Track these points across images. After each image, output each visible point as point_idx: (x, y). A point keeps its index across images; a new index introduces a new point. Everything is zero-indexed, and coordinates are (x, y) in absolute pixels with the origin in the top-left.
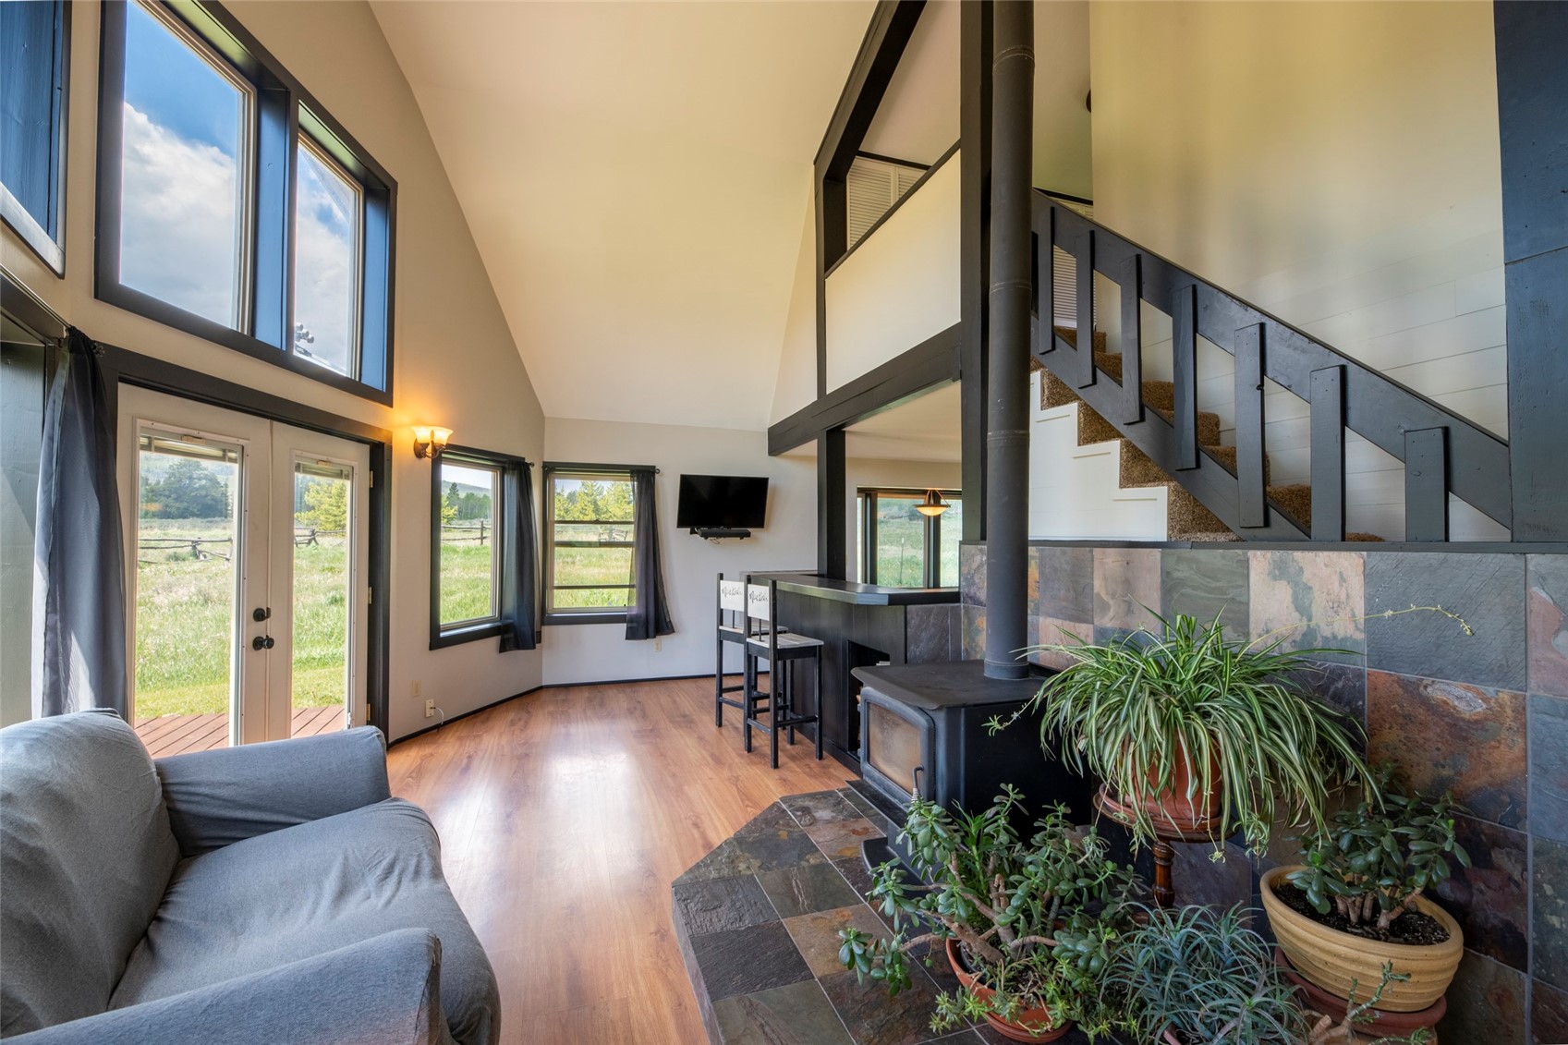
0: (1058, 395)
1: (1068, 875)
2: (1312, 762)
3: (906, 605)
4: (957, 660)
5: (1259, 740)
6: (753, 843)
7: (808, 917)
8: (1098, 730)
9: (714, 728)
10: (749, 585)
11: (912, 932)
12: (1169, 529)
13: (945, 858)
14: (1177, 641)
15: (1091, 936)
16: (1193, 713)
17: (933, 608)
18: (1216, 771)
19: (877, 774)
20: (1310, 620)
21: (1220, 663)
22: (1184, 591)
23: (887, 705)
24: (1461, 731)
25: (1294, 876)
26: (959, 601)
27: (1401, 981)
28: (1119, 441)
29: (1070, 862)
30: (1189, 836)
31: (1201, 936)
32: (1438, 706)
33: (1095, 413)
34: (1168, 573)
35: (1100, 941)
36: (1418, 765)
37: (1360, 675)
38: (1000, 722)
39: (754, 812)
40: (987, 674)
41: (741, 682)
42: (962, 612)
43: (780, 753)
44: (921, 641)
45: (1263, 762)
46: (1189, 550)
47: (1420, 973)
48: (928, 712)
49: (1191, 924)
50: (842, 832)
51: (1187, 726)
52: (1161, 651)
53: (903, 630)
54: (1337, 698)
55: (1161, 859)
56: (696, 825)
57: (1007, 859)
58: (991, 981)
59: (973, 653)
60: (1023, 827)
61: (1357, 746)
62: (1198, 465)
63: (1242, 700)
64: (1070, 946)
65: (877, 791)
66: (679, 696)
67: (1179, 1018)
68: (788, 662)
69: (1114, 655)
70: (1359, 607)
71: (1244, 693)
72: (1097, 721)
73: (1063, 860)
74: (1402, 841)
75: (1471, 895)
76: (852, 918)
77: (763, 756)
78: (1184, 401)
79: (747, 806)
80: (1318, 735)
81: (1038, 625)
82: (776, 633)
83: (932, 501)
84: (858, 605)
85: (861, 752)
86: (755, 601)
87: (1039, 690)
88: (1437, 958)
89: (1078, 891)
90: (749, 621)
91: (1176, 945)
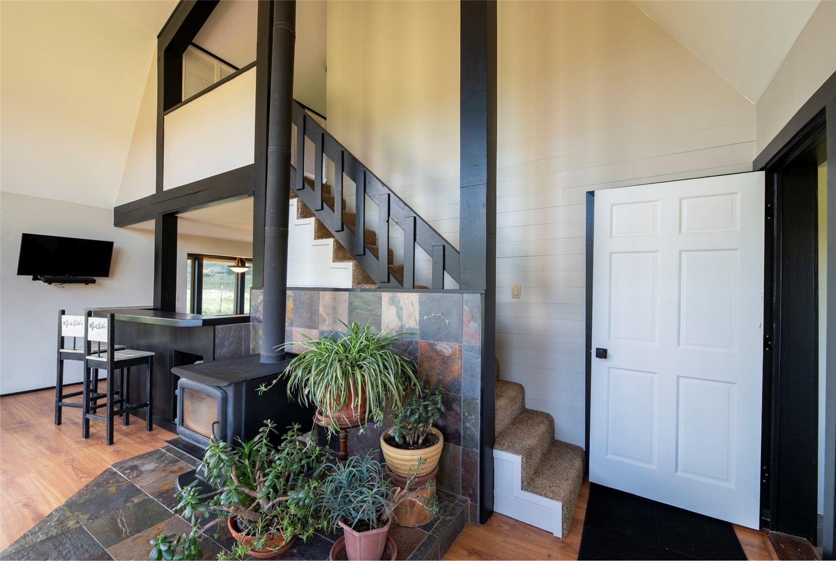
0: (305, 213)
1: (297, 460)
2: (399, 381)
3: (215, 326)
4: (248, 355)
5: (380, 375)
6: (84, 503)
7: (129, 540)
8: (315, 383)
9: (53, 426)
10: (89, 318)
11: (205, 521)
12: (353, 283)
13: (227, 471)
14: (352, 335)
15: (306, 487)
16: (356, 367)
17: (233, 326)
18: (364, 392)
19: (188, 432)
20: (402, 322)
21: (368, 343)
22: (357, 311)
23: (196, 388)
24: (446, 361)
25: (391, 432)
26: (249, 321)
27: (424, 463)
28: (333, 239)
29: (299, 453)
30: (353, 425)
31: (354, 470)
32: (439, 352)
33: (322, 224)
34: (351, 303)
35: (310, 489)
36: (433, 376)
37: (417, 343)
38: (266, 387)
39: (86, 481)
40: (262, 361)
41: (82, 388)
42: (251, 327)
43: (115, 434)
44: (225, 346)
45: (381, 385)
46: (359, 292)
47: (429, 458)
48: (223, 388)
49: (351, 466)
50: (162, 475)
51: (353, 374)
52: (345, 340)
53: (212, 341)
54: (410, 353)
55: (343, 438)
56: (26, 505)
57: (266, 461)
58: (253, 532)
59: (257, 350)
60: (275, 440)
61: (415, 372)
62: (365, 254)
63: (375, 359)
64: (296, 497)
65: (188, 442)
66: (16, 408)
67: (345, 512)
68: (125, 370)
69: (324, 344)
70: (417, 315)
71: (376, 356)
72: (314, 379)
73: (295, 453)
74: (426, 407)
75: (447, 422)
76: (165, 528)
77: (101, 438)
78: (360, 223)
79: (82, 478)
80: (402, 370)
81: (292, 332)
82: (113, 350)
83: (240, 264)
84: (180, 327)
85: (177, 420)
86: (95, 329)
87: (287, 366)
88: (435, 450)
89: (303, 467)
90: (89, 344)
91: (344, 478)
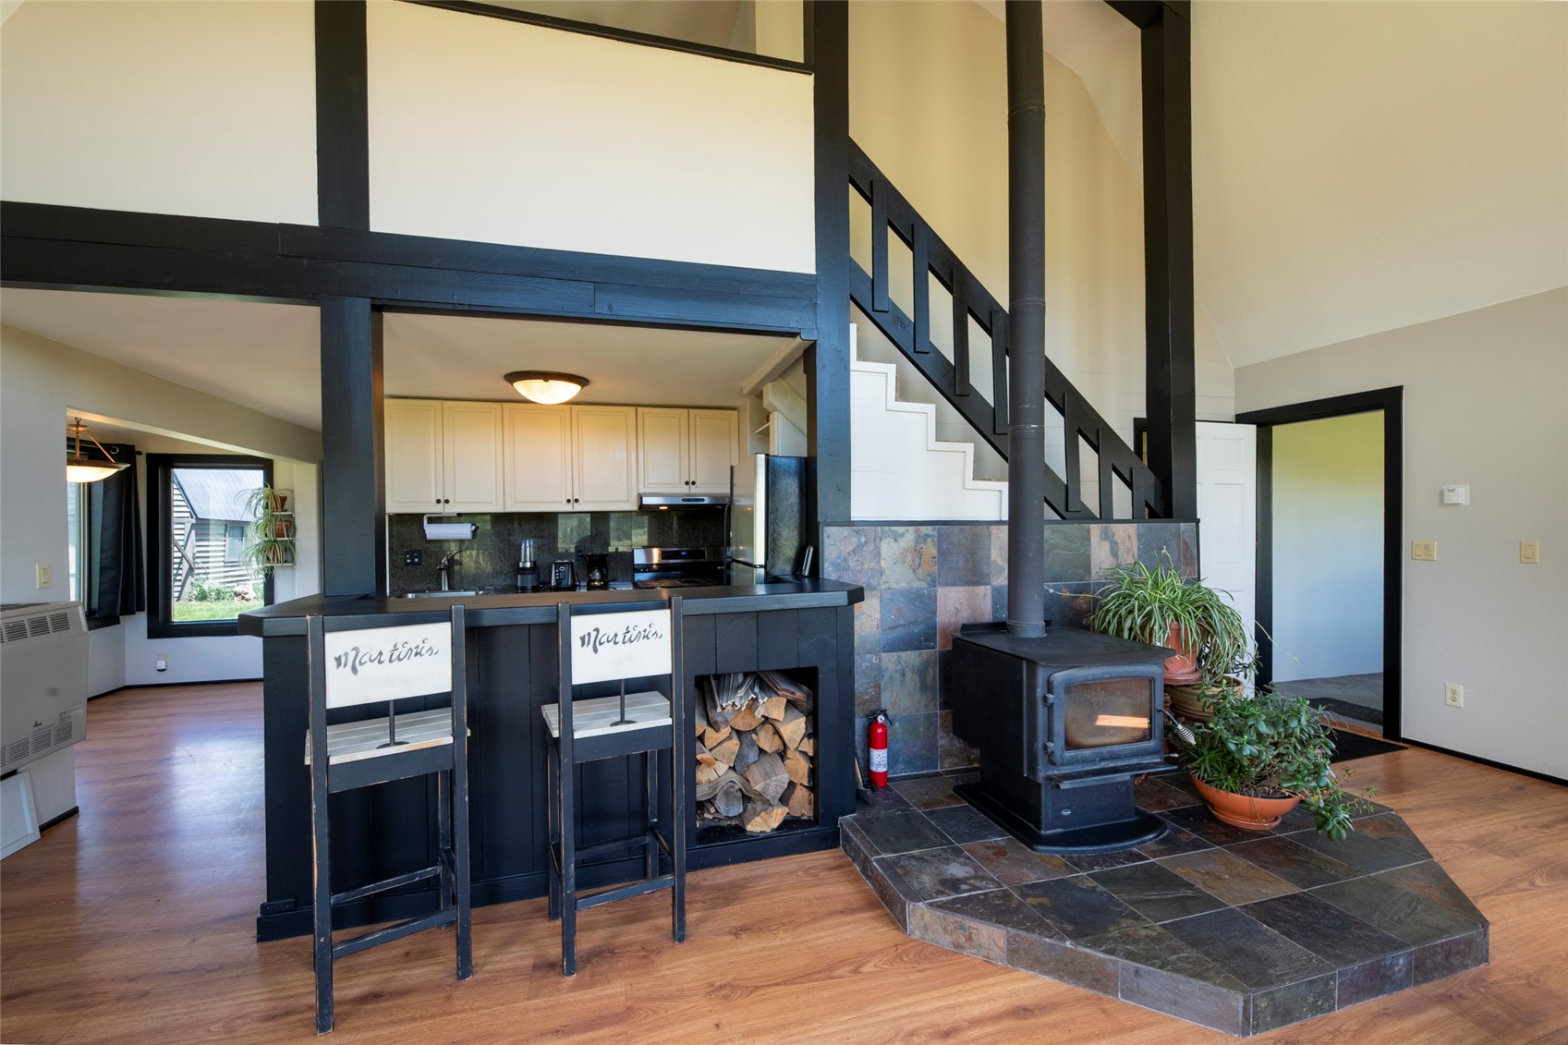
6: (1075, 924)
12: (1009, 511)
20: (1117, 560)
22: (1056, 551)
46: (1059, 525)
50: (1005, 862)
70: (1135, 551)
81: (935, 595)
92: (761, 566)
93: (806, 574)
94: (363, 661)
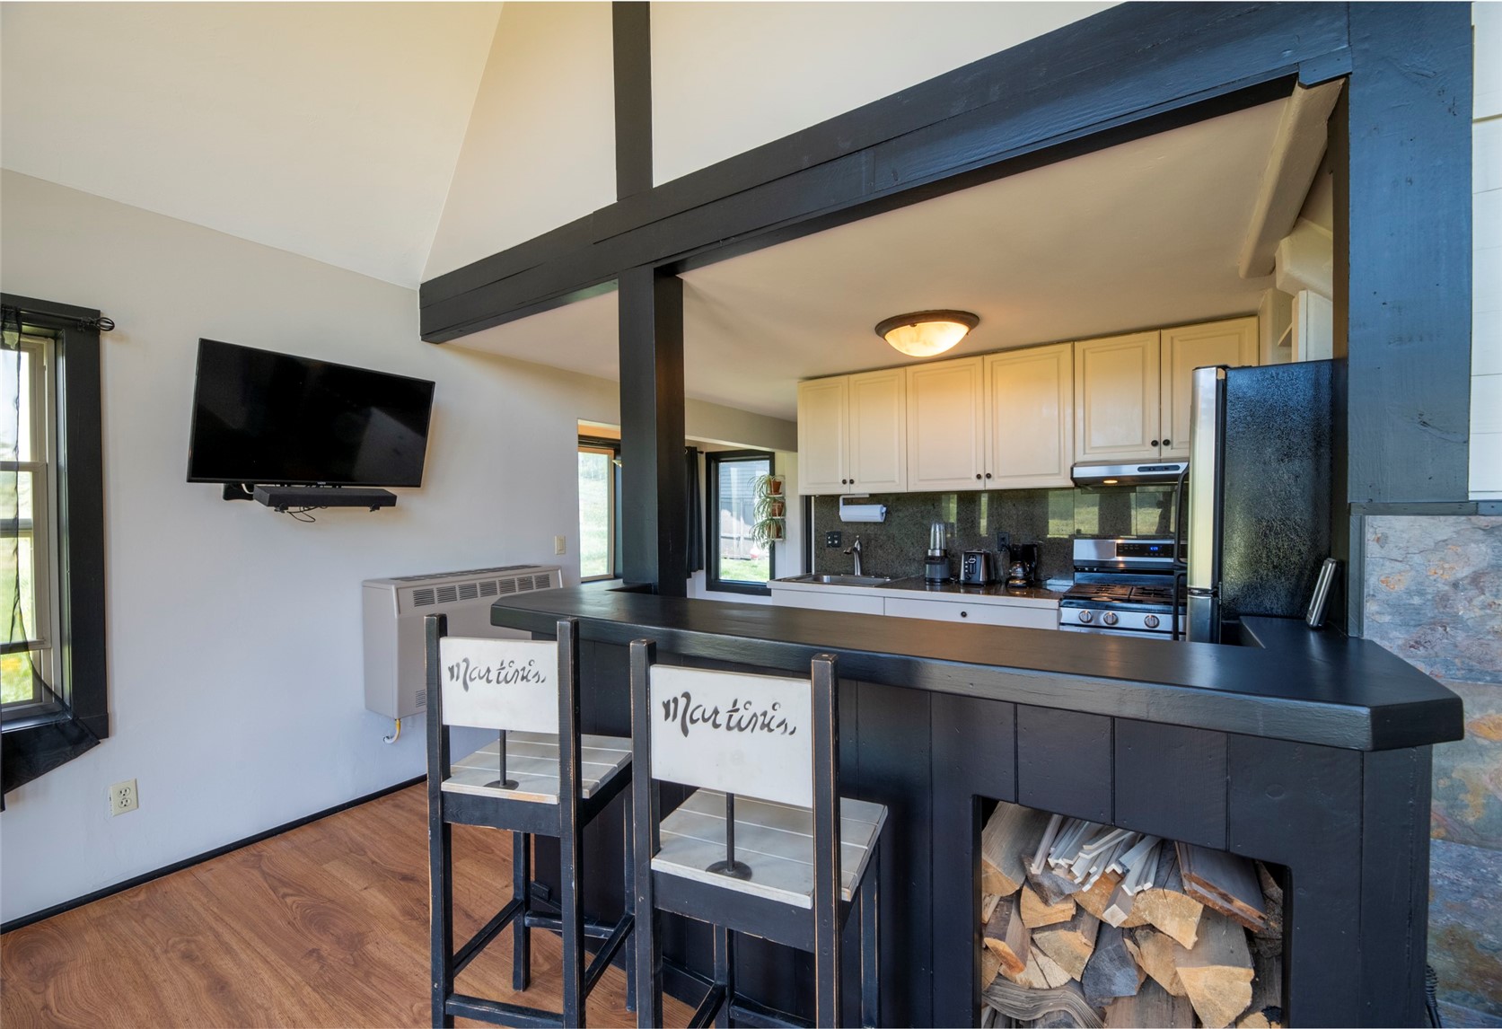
92: (1204, 592)
93: (1313, 619)
94: (473, 677)
